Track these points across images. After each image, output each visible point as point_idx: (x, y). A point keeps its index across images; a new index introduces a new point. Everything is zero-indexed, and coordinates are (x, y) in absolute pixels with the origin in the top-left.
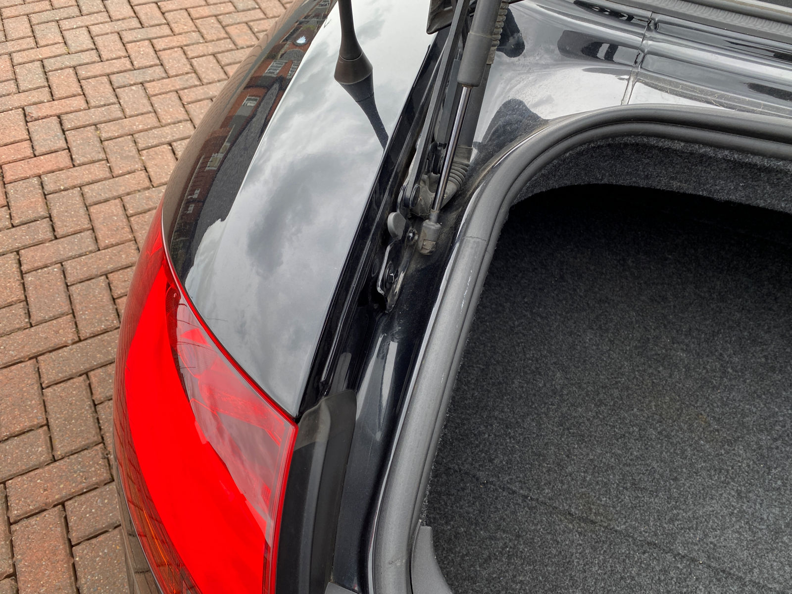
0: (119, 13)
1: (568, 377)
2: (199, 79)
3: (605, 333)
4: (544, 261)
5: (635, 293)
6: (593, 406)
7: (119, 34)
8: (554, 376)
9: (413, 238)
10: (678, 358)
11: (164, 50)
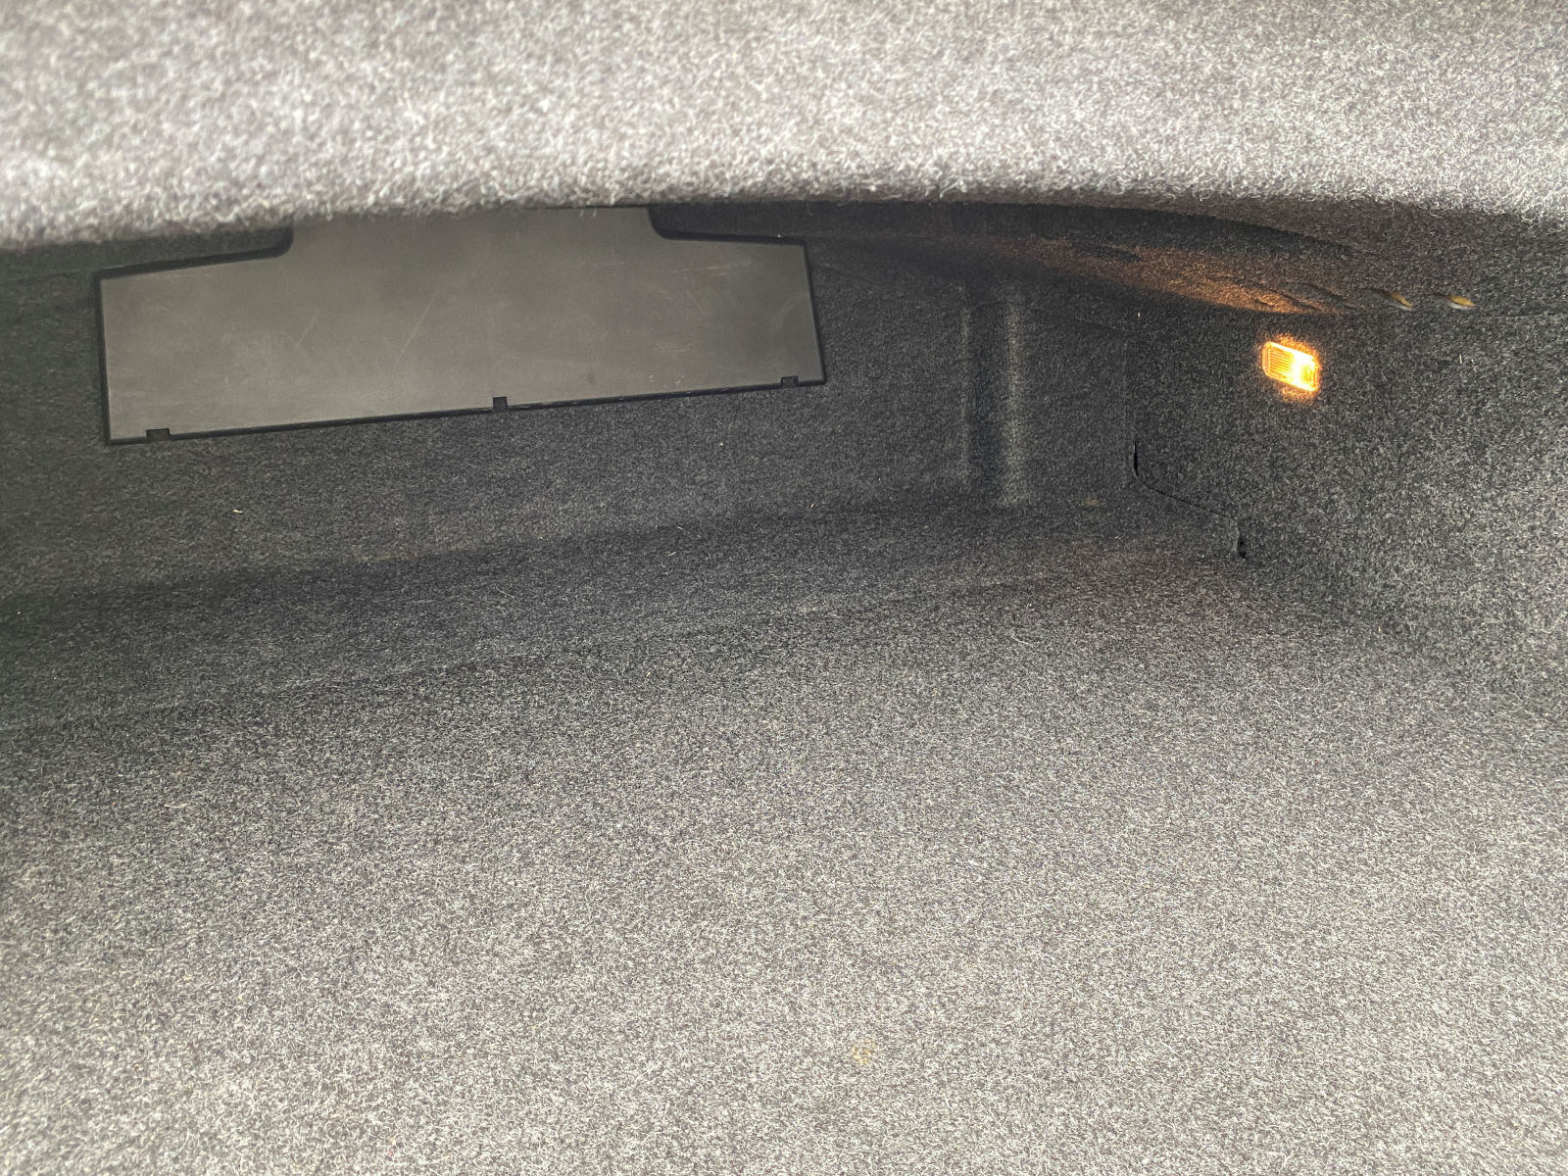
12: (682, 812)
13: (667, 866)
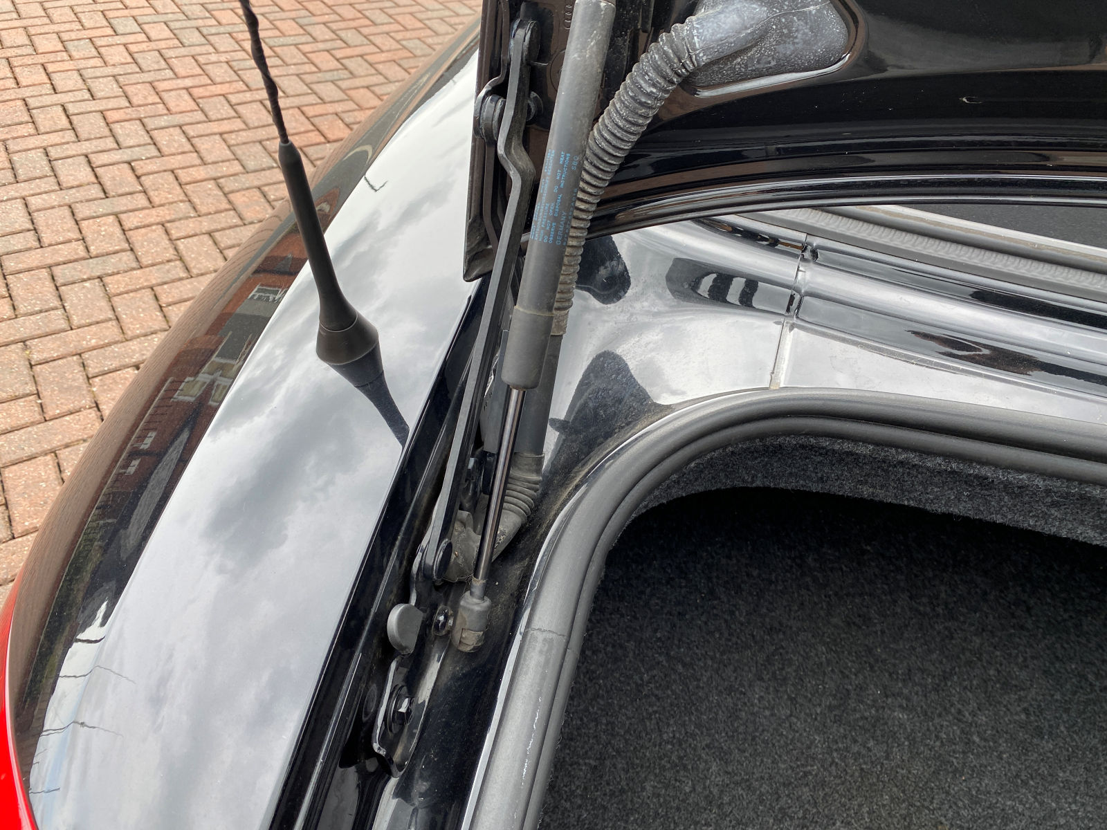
0: (72, 178)
1: (730, 769)
2: (187, 269)
3: (781, 686)
4: (683, 565)
5: (822, 613)
6: (771, 821)
7: (70, 207)
8: (708, 770)
9: (444, 624)
10: (897, 723)
11: (137, 228)
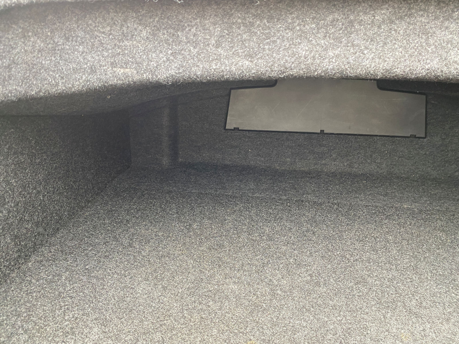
12: (358, 254)
13: (351, 267)
